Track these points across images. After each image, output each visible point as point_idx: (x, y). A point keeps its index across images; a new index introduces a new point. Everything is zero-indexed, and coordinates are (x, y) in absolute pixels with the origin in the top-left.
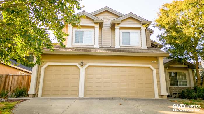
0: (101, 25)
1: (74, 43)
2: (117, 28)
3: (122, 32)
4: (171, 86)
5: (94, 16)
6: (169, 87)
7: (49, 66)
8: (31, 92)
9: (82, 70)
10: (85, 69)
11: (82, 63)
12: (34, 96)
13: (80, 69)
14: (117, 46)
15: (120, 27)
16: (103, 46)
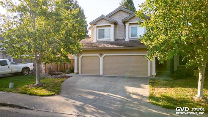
0: (116, 24)
1: (98, 39)
2: (127, 24)
3: (131, 27)
4: (180, 65)
5: (109, 17)
6: (177, 66)
7: (83, 56)
8: (75, 71)
9: (101, 59)
10: (103, 58)
11: (101, 54)
12: (77, 73)
13: (100, 58)
14: (127, 39)
15: (129, 24)
16: (118, 39)
